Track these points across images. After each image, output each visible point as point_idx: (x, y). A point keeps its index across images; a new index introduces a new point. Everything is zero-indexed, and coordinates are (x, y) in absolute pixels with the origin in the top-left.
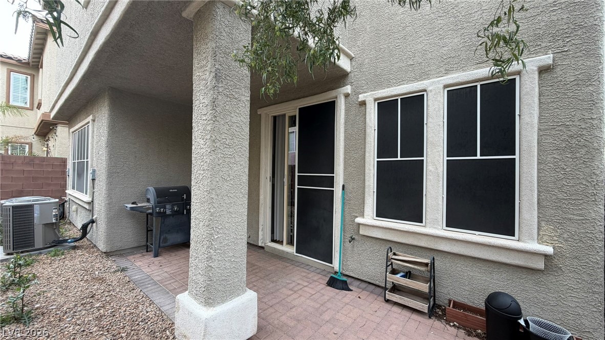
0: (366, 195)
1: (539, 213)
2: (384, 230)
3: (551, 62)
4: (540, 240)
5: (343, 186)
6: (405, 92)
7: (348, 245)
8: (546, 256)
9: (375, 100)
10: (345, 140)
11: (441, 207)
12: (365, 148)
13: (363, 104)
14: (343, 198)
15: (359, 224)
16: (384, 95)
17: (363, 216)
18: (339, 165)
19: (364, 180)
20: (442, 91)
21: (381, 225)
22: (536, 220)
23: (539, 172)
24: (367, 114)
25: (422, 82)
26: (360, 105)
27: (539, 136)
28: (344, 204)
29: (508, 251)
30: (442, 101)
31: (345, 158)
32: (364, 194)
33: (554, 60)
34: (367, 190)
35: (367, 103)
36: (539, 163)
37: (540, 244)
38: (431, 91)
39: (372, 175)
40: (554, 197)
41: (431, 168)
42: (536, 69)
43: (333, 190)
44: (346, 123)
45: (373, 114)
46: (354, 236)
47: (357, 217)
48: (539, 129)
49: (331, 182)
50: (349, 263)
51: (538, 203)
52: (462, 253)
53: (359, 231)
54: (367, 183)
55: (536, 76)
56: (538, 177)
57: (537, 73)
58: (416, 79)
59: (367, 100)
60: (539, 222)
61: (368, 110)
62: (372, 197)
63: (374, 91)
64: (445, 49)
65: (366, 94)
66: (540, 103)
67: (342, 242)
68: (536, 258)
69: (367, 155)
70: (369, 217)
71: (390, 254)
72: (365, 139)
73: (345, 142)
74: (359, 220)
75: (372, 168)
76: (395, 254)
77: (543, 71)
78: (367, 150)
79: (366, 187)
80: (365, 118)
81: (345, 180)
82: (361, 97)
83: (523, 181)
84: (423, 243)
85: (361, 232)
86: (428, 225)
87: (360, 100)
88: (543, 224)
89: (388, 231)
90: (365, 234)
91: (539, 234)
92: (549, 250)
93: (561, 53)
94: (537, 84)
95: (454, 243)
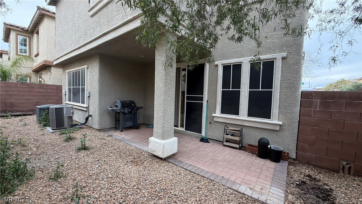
0: (217, 104)
1: (279, 110)
2: (224, 118)
3: (286, 56)
4: (279, 120)
5: (207, 101)
6: (234, 62)
7: (209, 125)
8: (280, 125)
9: (222, 64)
10: (208, 81)
11: (246, 109)
12: (217, 85)
13: (217, 66)
14: (207, 106)
15: (213, 116)
16: (226, 63)
17: (215, 113)
18: (206, 92)
19: (216, 98)
20: (248, 63)
21: (222, 117)
22: (278, 113)
23: (280, 96)
24: (218, 70)
25: (241, 59)
26: (215, 66)
27: (281, 82)
28: (207, 108)
29: (268, 124)
30: (248, 67)
31: (208, 89)
32: (216, 104)
33: (287, 55)
34: (217, 102)
35: (219, 66)
36: (280, 92)
37: (278, 121)
38: (244, 63)
39: (219, 96)
40: (284, 105)
41: (243, 93)
42: (281, 58)
43: (203, 103)
44: (209, 73)
45: (221, 71)
46: (211, 121)
47: (213, 114)
48: (281, 80)
49: (202, 99)
50: (209, 133)
51: (279, 107)
52: (252, 126)
53: (213, 120)
54: (217, 100)
55: (281, 60)
56: (280, 97)
57: (281, 59)
58: (239, 57)
59: (219, 64)
60: (279, 114)
61: (219, 69)
62: (219, 105)
63: (222, 60)
64: (250, 46)
65: (218, 62)
66: (282, 70)
67: (206, 125)
68: (277, 126)
69: (218, 87)
70: (218, 113)
71: (226, 128)
72: (217, 81)
73: (208, 82)
74: (213, 115)
75: (220, 93)
76: (228, 128)
77: (283, 58)
78: (218, 85)
79: (217, 101)
80: (217, 72)
81: (208, 98)
82: (216, 63)
83: (274, 99)
84: (239, 123)
85: (214, 120)
86: (241, 116)
87: (215, 64)
88: (280, 114)
89: (225, 119)
90: (216, 121)
91: (278, 118)
92: (281, 123)
93: (289, 53)
94: (281, 63)
95: (250, 122)
